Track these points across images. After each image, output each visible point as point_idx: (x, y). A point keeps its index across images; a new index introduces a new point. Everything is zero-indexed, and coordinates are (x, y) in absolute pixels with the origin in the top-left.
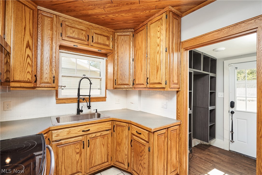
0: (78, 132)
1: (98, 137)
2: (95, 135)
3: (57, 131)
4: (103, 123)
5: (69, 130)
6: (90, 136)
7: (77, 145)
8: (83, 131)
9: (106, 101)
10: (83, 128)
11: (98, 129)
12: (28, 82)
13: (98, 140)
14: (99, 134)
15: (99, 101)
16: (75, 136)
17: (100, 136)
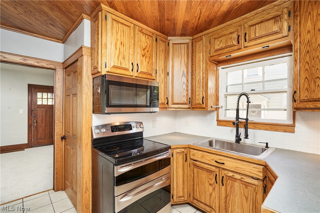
0: (211, 160)
1: (238, 181)
2: (233, 176)
3: (194, 151)
4: (245, 163)
5: (203, 154)
6: (226, 173)
7: (209, 175)
8: (216, 161)
9: (294, 132)
10: (217, 158)
11: (236, 168)
12: (184, 104)
13: (237, 184)
14: (238, 177)
15: (277, 130)
16: (208, 163)
17: (240, 180)
